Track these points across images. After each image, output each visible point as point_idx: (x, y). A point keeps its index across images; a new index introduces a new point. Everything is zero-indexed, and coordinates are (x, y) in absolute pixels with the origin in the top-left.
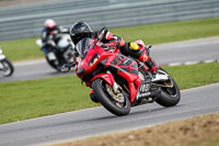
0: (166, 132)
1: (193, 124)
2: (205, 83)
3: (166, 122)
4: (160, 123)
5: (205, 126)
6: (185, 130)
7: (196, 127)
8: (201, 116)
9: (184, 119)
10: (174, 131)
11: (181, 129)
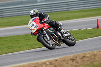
0: (64, 61)
1: (76, 58)
2: (81, 39)
3: (64, 56)
4: (61, 57)
5: (82, 58)
6: (73, 60)
7: (78, 59)
8: (80, 54)
9: (72, 55)
10: (68, 61)
11: (71, 60)
